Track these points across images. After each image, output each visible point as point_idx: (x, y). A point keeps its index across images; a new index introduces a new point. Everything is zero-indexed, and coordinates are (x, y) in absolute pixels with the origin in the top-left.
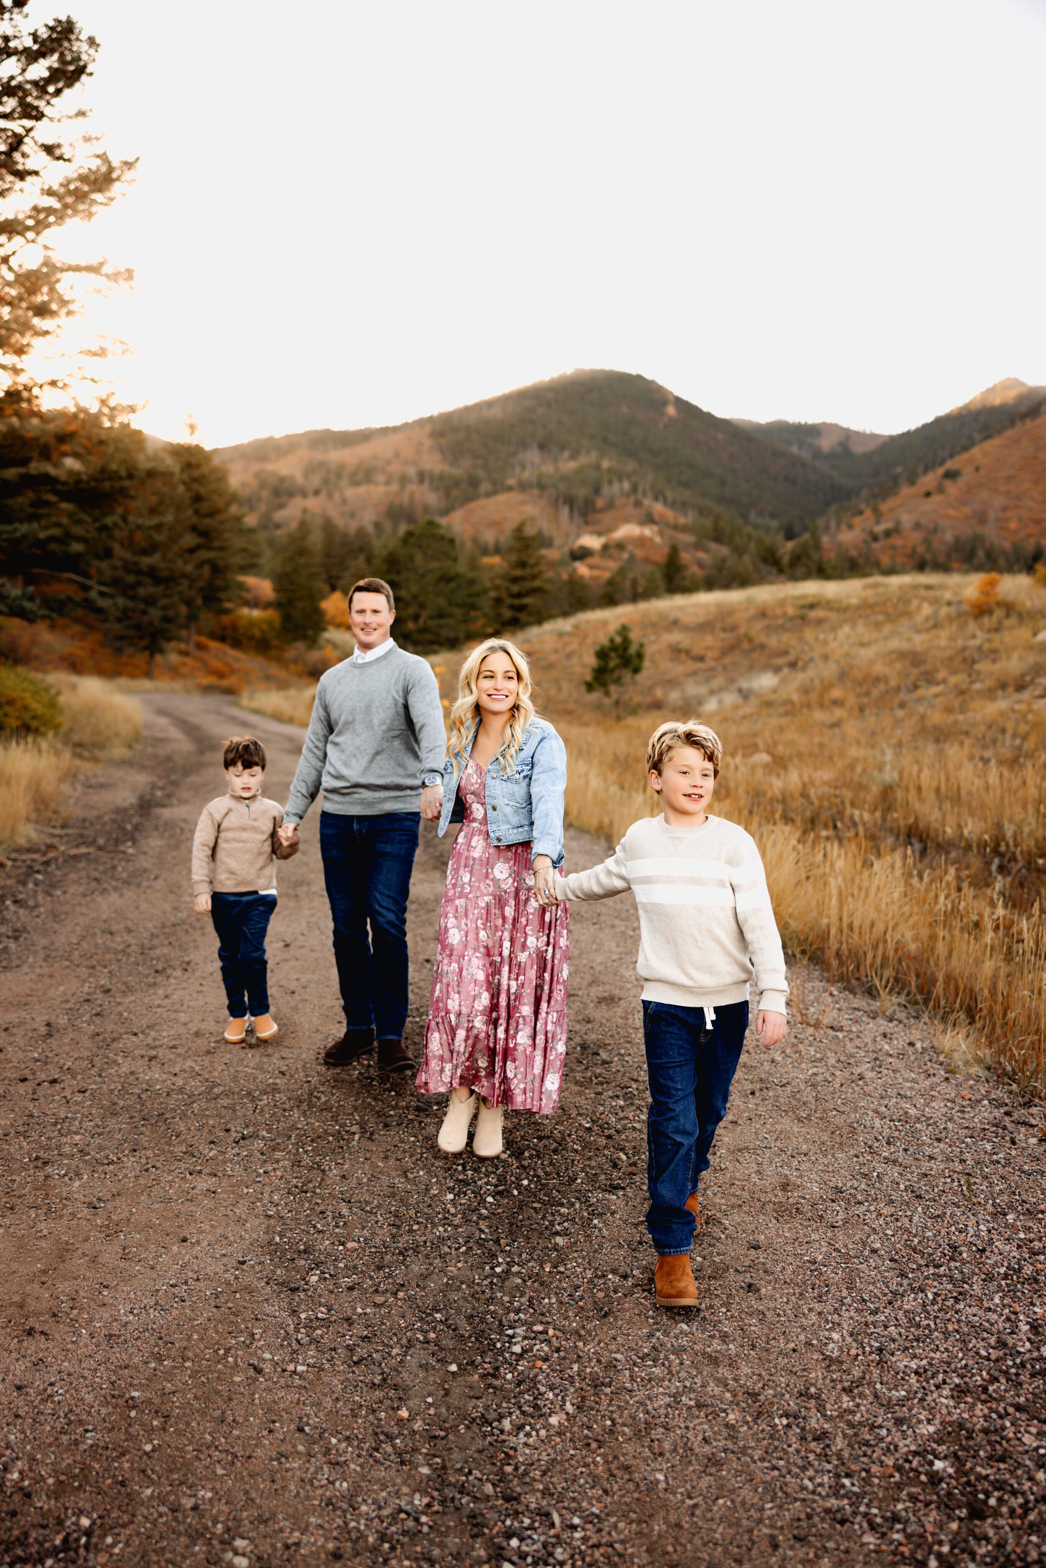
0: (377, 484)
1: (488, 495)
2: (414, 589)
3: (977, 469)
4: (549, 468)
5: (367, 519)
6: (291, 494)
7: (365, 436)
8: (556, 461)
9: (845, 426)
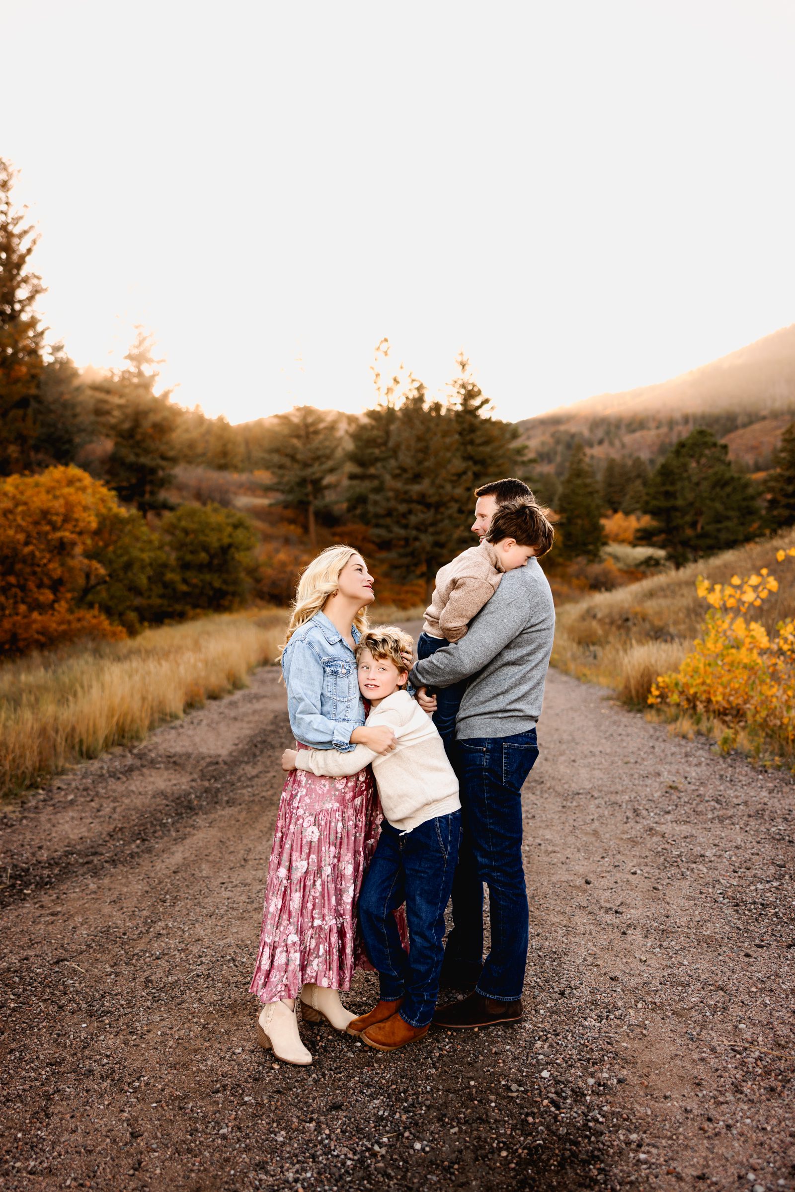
1: (745, 425)
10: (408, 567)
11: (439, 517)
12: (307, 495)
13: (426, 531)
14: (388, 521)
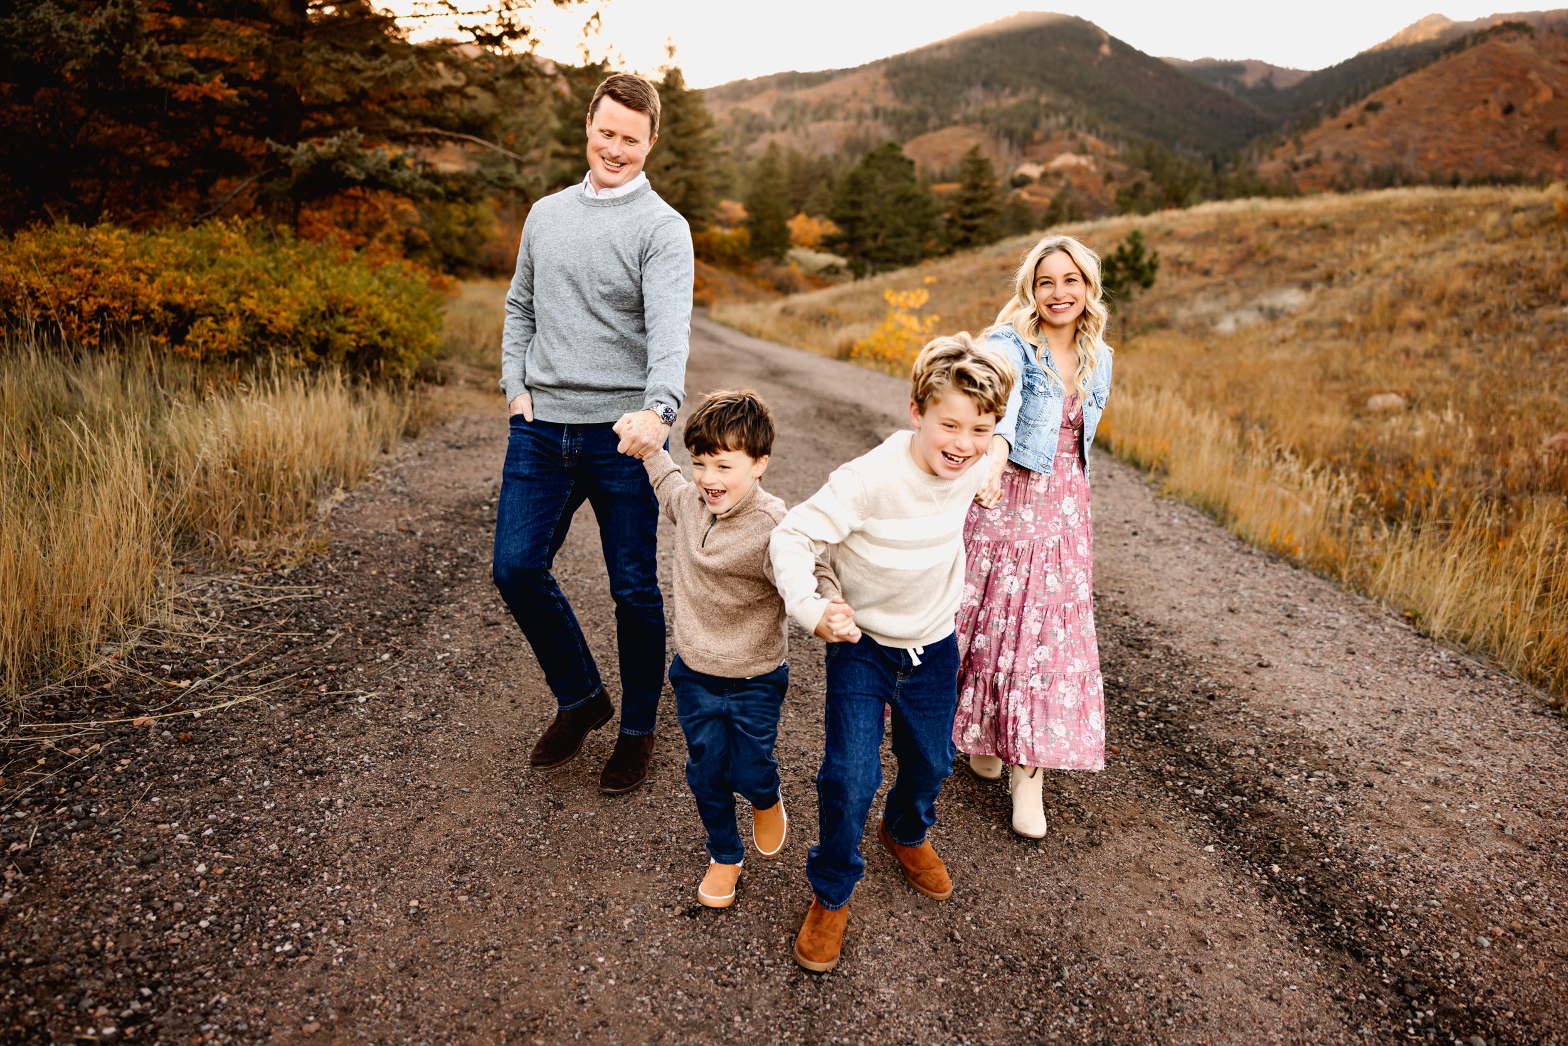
0: (836, 120)
1: (936, 129)
2: (874, 208)
3: (1399, 102)
4: (991, 104)
5: (829, 150)
6: (761, 130)
7: (827, 77)
8: (997, 97)
9: (1269, 62)
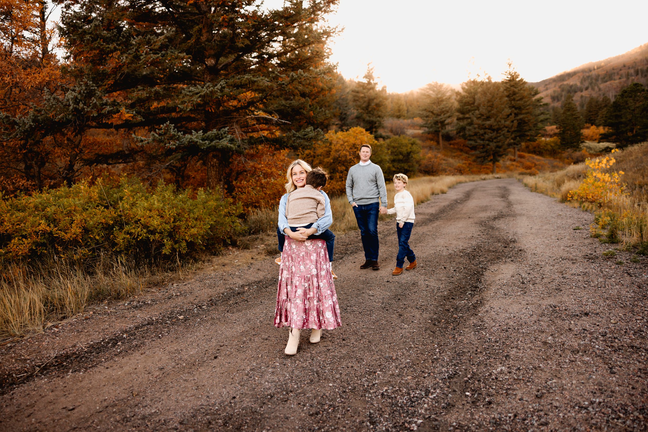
0: (615, 80)
6: (576, 92)
10: (484, 157)
11: (498, 135)
12: (438, 128)
13: (492, 141)
14: (475, 137)
